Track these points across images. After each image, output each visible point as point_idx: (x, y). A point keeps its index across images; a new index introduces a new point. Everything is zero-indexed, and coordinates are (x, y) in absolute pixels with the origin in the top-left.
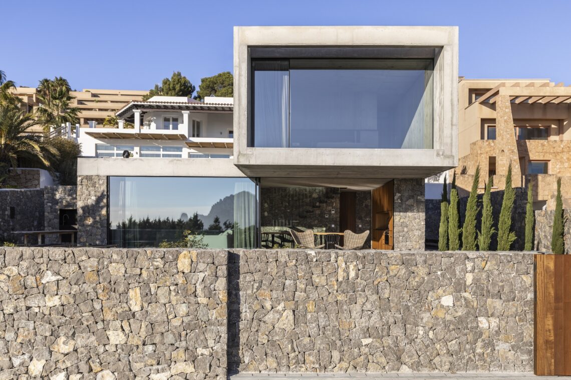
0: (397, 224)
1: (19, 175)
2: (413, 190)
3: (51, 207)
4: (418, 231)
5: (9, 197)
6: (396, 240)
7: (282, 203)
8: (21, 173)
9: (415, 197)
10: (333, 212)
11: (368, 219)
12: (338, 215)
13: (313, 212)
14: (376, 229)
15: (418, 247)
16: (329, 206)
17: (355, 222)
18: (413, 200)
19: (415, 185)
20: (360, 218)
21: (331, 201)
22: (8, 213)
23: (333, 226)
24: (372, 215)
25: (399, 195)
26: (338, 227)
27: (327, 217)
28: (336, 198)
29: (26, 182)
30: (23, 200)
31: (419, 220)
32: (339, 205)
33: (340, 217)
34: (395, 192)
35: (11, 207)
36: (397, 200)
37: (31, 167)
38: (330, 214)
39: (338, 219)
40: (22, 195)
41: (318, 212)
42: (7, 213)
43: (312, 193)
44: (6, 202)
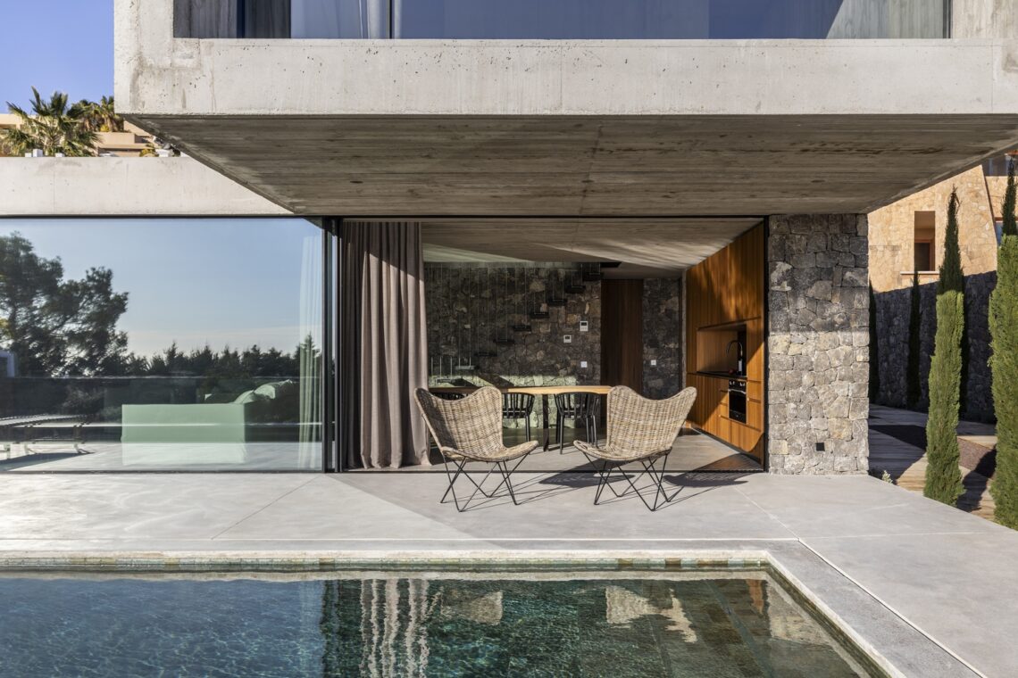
0: (778, 362)
2: (829, 251)
4: (845, 383)
6: (776, 412)
7: (450, 307)
9: (837, 272)
10: (584, 329)
11: (672, 346)
12: (598, 337)
13: (529, 328)
14: (700, 373)
15: (845, 433)
16: (575, 313)
17: (642, 352)
18: (828, 283)
19: (835, 235)
20: (654, 343)
21: (579, 300)
23: (584, 364)
24: (684, 333)
25: (787, 267)
26: (598, 367)
27: (569, 341)
28: (591, 292)
31: (849, 349)
32: (599, 310)
33: (603, 342)
34: (771, 257)
36: (779, 283)
38: (576, 334)
39: (598, 347)
41: (544, 329)
43: (530, 280)
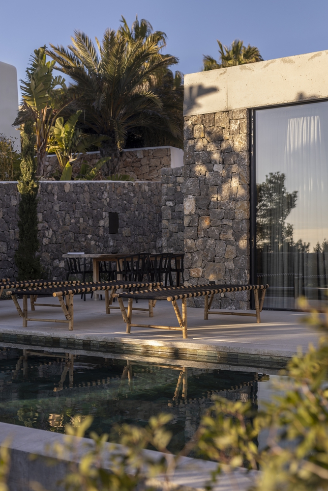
1: (140, 160)
3: (173, 209)
5: (106, 195)
8: (142, 156)
22: (104, 223)
29: (150, 172)
30: (135, 200)
35: (110, 213)
37: (158, 145)
40: (133, 191)
42: (102, 223)
44: (101, 202)
